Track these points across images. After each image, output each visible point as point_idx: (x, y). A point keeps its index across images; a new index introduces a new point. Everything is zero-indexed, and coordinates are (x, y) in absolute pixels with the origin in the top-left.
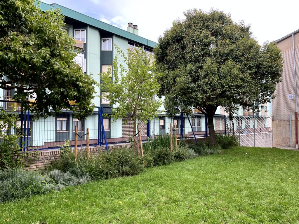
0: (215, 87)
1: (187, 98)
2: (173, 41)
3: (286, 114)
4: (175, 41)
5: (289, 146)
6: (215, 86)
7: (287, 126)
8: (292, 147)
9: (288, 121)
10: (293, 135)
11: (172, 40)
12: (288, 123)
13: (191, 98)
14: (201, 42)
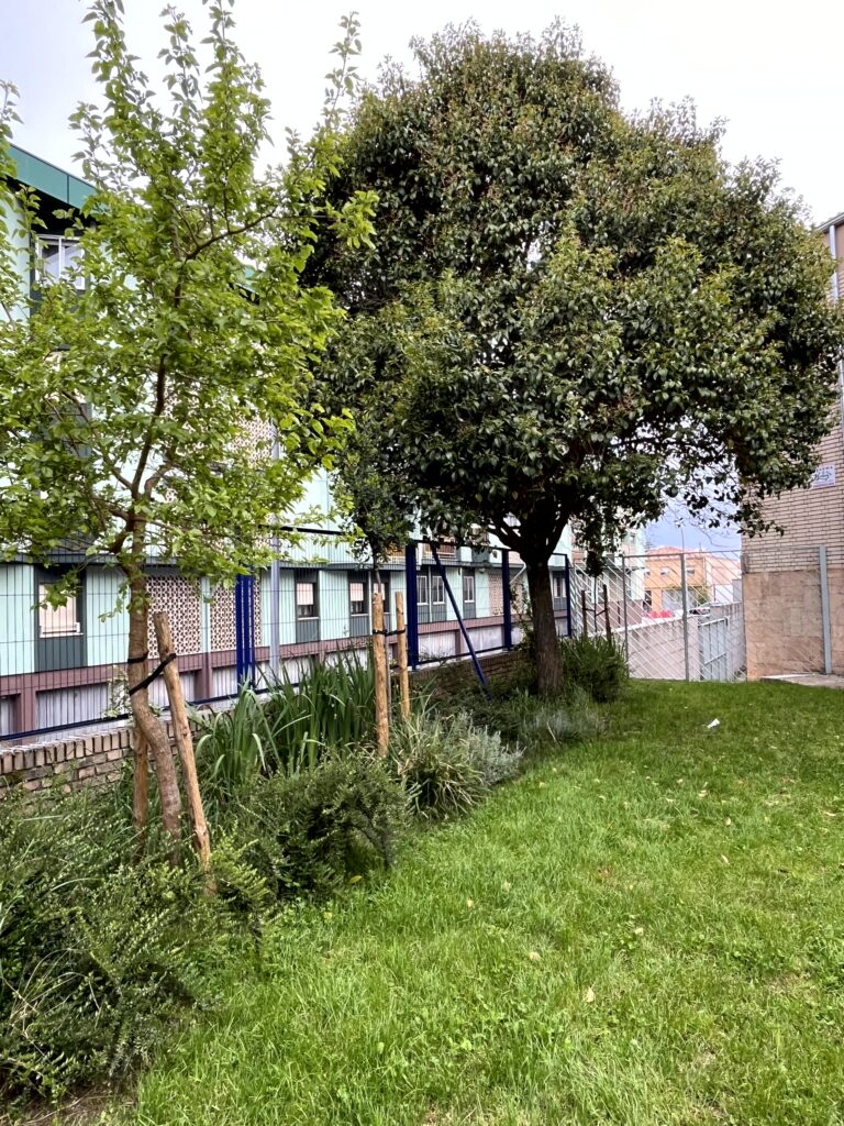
0: (606, 388)
1: (455, 449)
2: (369, 170)
3: (802, 545)
4: (374, 172)
5: (822, 671)
6: (605, 379)
7: (810, 595)
8: (833, 673)
9: (816, 572)
10: (834, 627)
11: (361, 168)
12: (811, 581)
13: (478, 448)
14: (516, 171)
